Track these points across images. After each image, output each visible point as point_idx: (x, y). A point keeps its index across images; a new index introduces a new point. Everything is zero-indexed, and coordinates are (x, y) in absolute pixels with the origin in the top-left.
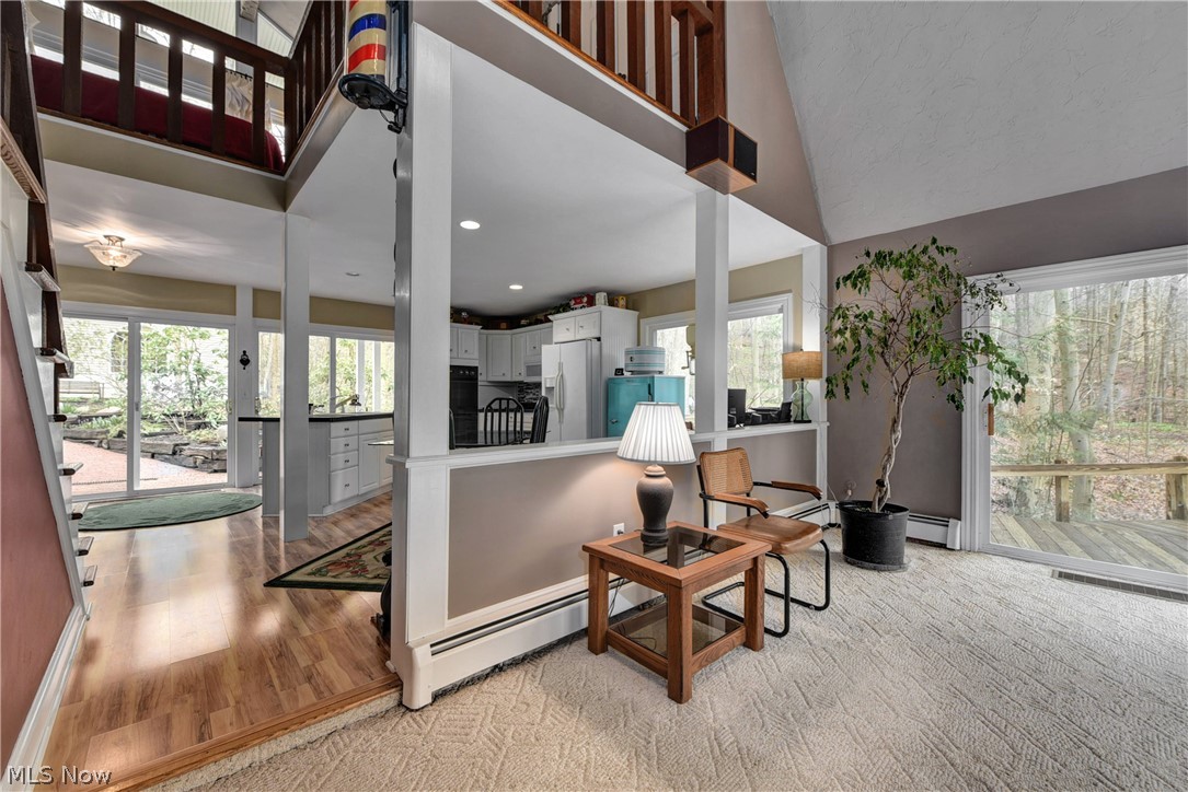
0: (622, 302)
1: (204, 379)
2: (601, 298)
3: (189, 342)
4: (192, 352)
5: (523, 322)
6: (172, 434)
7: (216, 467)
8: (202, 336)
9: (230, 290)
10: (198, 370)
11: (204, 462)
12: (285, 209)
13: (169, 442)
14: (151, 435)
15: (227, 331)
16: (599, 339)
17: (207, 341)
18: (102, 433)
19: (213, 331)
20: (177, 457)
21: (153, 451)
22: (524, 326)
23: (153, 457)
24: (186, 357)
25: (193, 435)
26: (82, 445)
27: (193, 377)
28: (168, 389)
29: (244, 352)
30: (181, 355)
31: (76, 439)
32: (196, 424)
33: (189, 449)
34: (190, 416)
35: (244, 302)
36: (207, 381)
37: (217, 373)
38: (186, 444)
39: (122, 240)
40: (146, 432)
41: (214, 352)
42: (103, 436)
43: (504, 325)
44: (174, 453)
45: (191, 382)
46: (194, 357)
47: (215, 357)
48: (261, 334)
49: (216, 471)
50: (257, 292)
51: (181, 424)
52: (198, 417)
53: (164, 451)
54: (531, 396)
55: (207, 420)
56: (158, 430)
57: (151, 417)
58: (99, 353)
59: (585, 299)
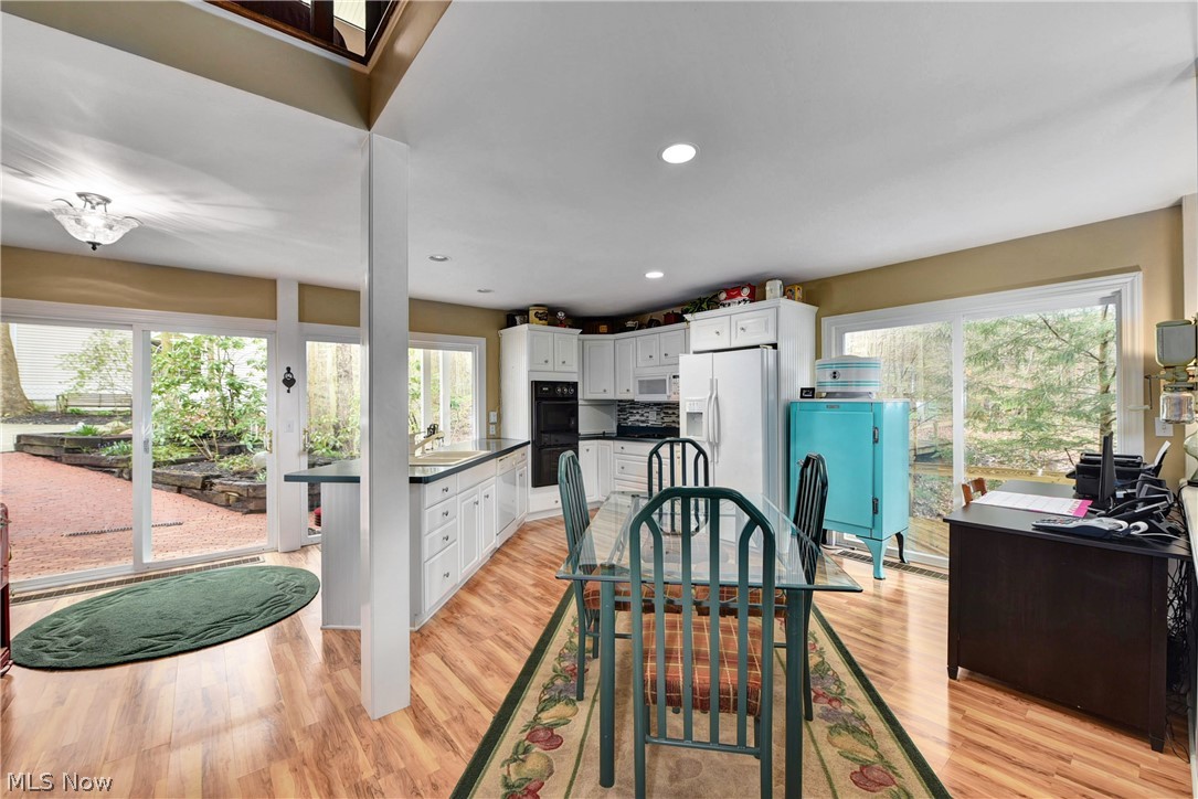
0: (798, 294)
1: (238, 394)
2: (774, 288)
3: (222, 352)
4: (225, 364)
5: (630, 324)
6: (202, 460)
7: (252, 506)
8: (236, 345)
9: (269, 285)
10: (231, 385)
11: (238, 500)
12: (368, 125)
13: (196, 474)
14: (179, 462)
15: (265, 341)
16: (775, 346)
17: (241, 350)
18: (123, 461)
19: (247, 340)
20: (206, 492)
21: (178, 483)
22: (632, 329)
23: (179, 491)
24: (219, 370)
25: (225, 464)
26: (100, 475)
27: (226, 392)
28: (199, 406)
29: (289, 369)
30: (212, 368)
31: (95, 466)
32: (229, 448)
33: (221, 484)
34: (223, 437)
35: (288, 301)
36: (241, 397)
37: (253, 387)
38: (218, 477)
39: (107, 201)
40: (172, 459)
41: (249, 363)
42: (124, 465)
43: (603, 328)
44: (204, 487)
45: (224, 399)
46: (228, 369)
47: (249, 369)
48: (308, 343)
49: (251, 512)
50: (304, 287)
51: (212, 447)
52: (232, 439)
53: (192, 485)
54: (638, 417)
55: (242, 443)
56: (186, 456)
57: (179, 440)
58: (123, 366)
59: (746, 292)
